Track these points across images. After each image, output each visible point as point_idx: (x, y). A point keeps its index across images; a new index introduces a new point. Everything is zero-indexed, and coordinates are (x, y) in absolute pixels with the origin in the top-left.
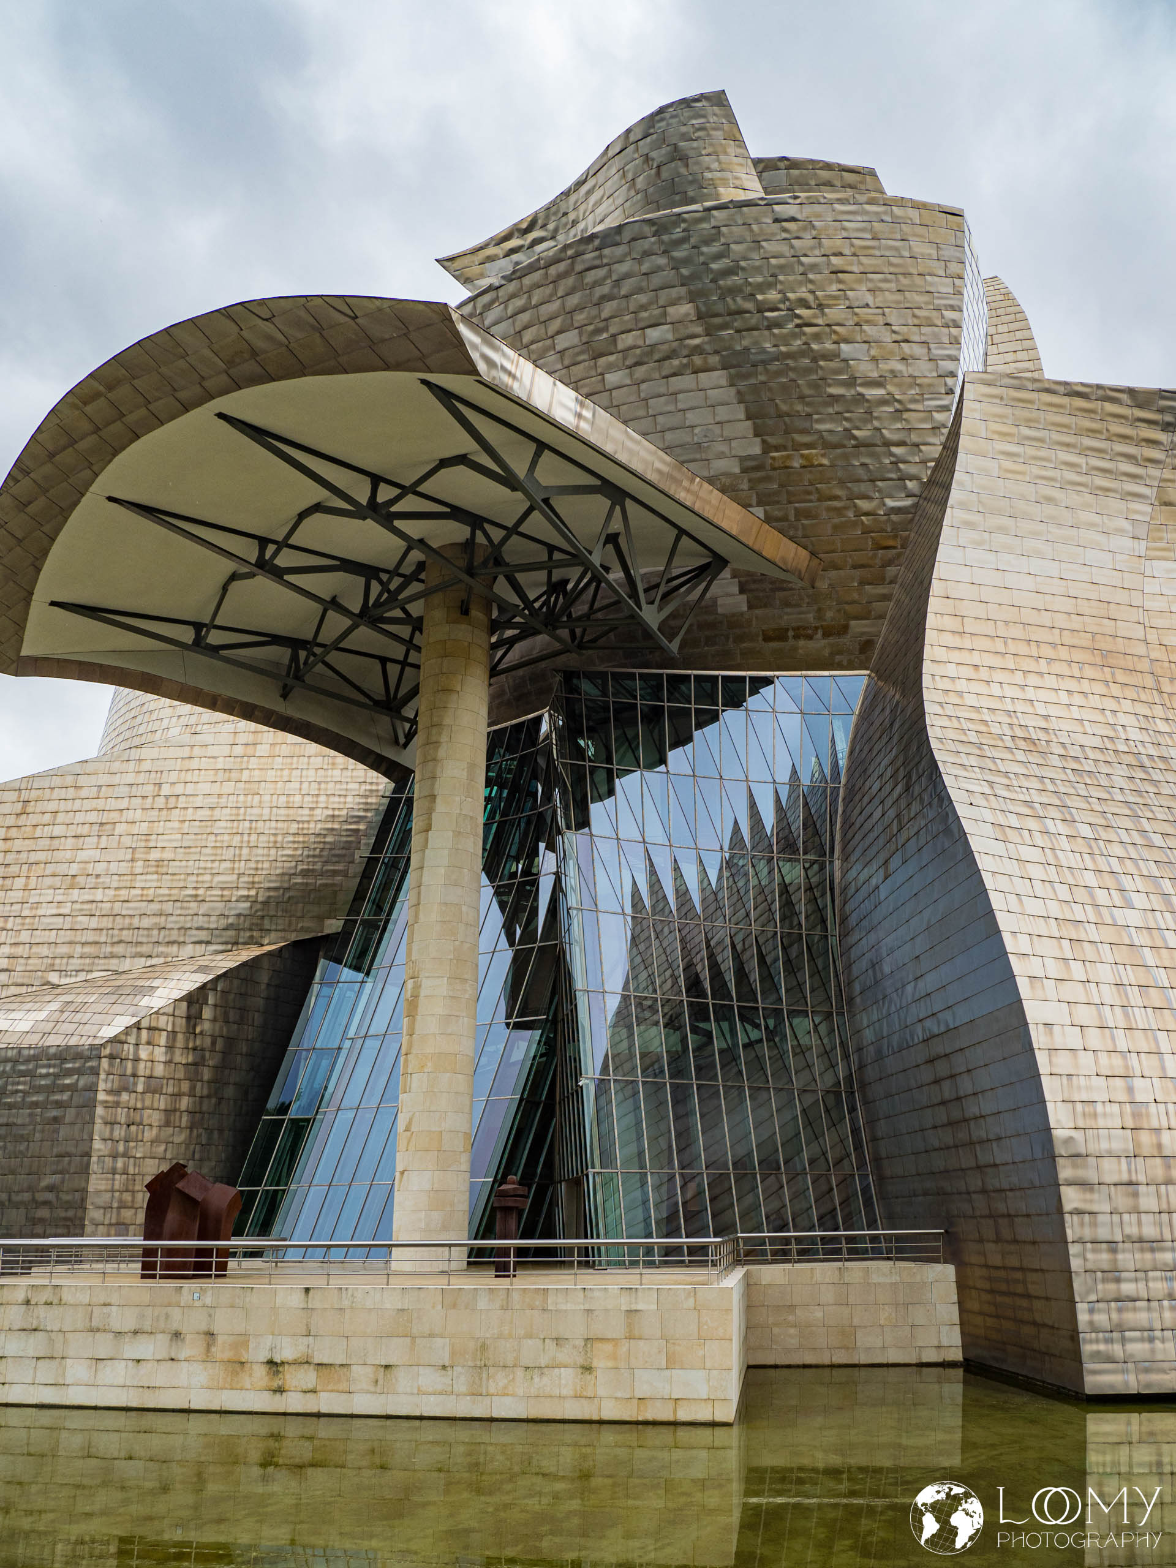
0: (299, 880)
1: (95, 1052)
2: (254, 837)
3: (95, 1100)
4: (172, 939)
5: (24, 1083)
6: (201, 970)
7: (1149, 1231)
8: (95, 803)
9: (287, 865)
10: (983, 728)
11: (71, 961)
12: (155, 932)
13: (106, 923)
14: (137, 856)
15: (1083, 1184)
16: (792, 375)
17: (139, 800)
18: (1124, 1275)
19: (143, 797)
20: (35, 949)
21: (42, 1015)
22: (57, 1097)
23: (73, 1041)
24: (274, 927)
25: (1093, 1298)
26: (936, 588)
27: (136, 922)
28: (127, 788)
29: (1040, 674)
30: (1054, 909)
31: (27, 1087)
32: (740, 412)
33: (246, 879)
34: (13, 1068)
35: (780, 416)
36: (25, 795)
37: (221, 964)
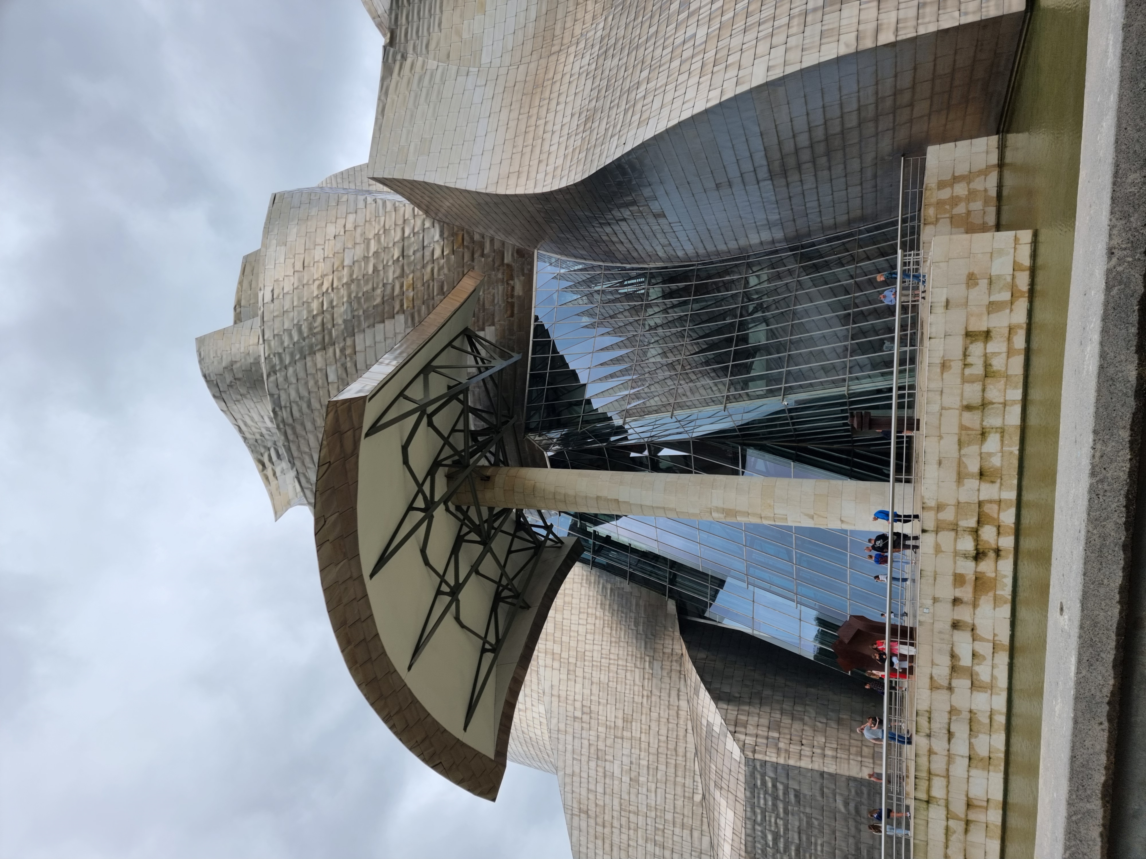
0: (641, 628)
1: (750, 763)
2: (612, 656)
3: (783, 766)
4: (675, 714)
5: (770, 817)
6: (697, 693)
8: (584, 763)
9: (630, 636)
10: (578, 151)
11: (687, 785)
12: (670, 726)
13: (663, 759)
14: (619, 735)
16: (360, 295)
17: (584, 732)
19: (582, 729)
20: (678, 810)
21: (723, 802)
22: (781, 793)
23: (742, 778)
24: (671, 646)
25: (957, 14)
26: (491, 190)
27: (663, 738)
28: (576, 740)
29: (546, 123)
30: (694, 80)
31: (773, 815)
32: (380, 327)
33: (638, 663)
34: (759, 825)
35: (383, 303)
36: (576, 811)
37: (693, 680)
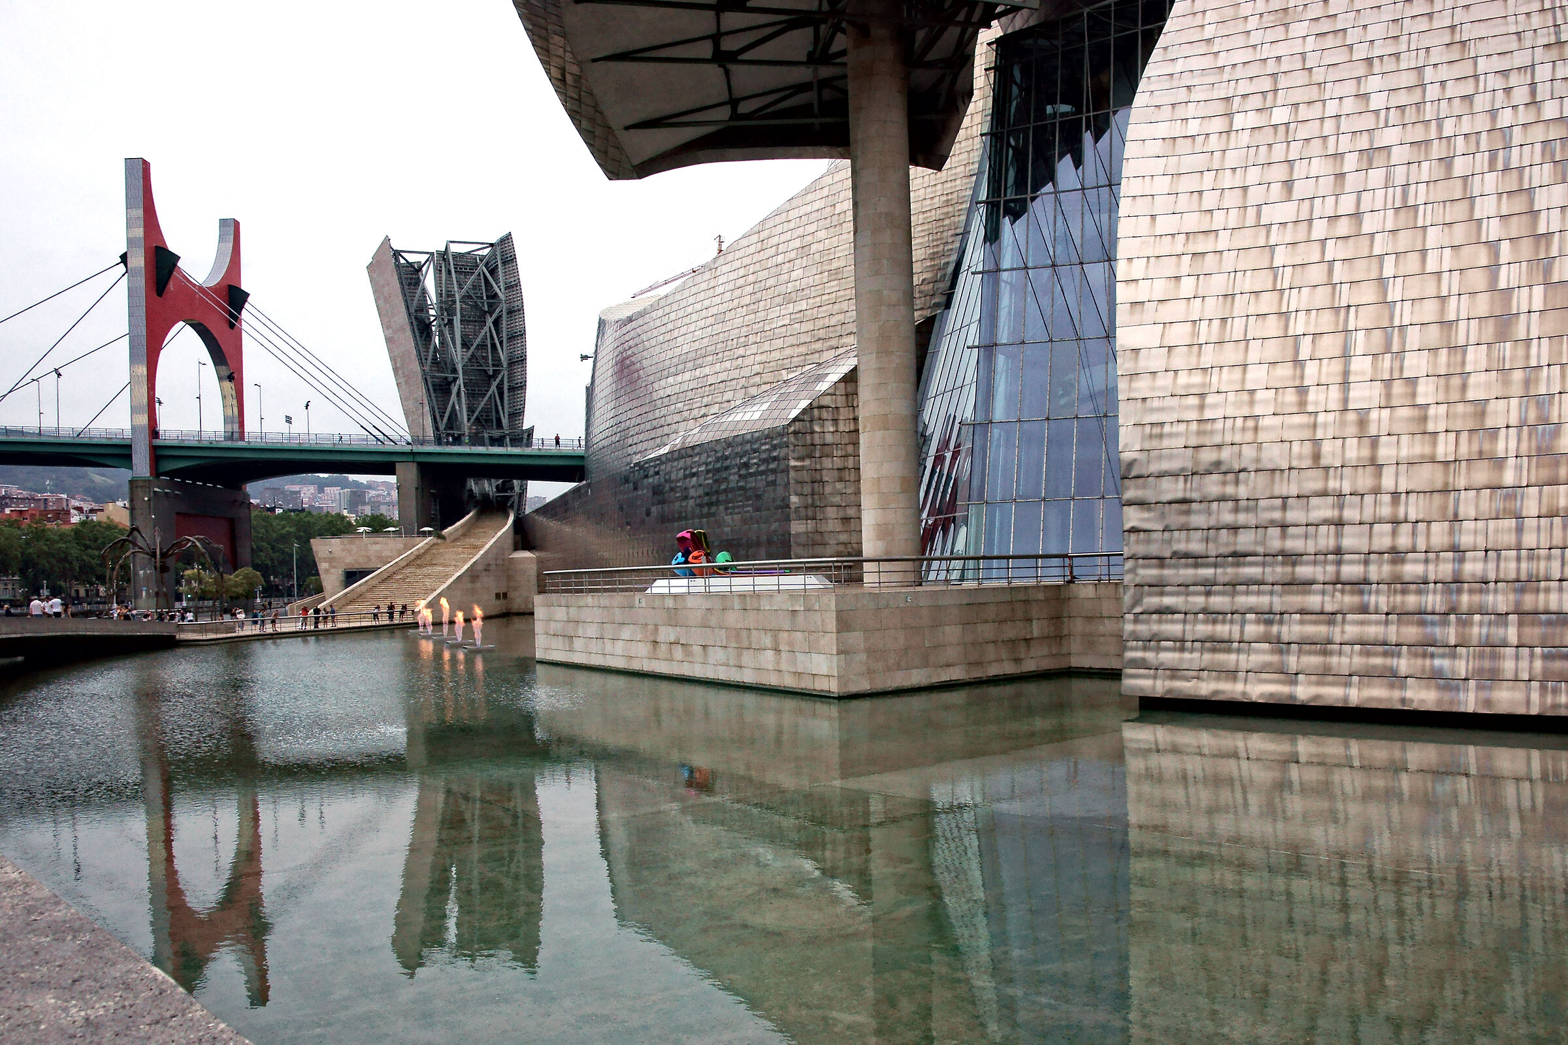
7: (1196, 547)
8: (798, 232)
11: (792, 360)
12: (839, 328)
13: (810, 326)
14: (824, 268)
15: (1141, 504)
18: (1168, 589)
25: (1138, 610)
36: (762, 235)
